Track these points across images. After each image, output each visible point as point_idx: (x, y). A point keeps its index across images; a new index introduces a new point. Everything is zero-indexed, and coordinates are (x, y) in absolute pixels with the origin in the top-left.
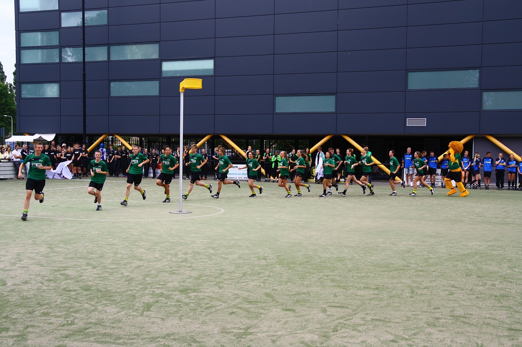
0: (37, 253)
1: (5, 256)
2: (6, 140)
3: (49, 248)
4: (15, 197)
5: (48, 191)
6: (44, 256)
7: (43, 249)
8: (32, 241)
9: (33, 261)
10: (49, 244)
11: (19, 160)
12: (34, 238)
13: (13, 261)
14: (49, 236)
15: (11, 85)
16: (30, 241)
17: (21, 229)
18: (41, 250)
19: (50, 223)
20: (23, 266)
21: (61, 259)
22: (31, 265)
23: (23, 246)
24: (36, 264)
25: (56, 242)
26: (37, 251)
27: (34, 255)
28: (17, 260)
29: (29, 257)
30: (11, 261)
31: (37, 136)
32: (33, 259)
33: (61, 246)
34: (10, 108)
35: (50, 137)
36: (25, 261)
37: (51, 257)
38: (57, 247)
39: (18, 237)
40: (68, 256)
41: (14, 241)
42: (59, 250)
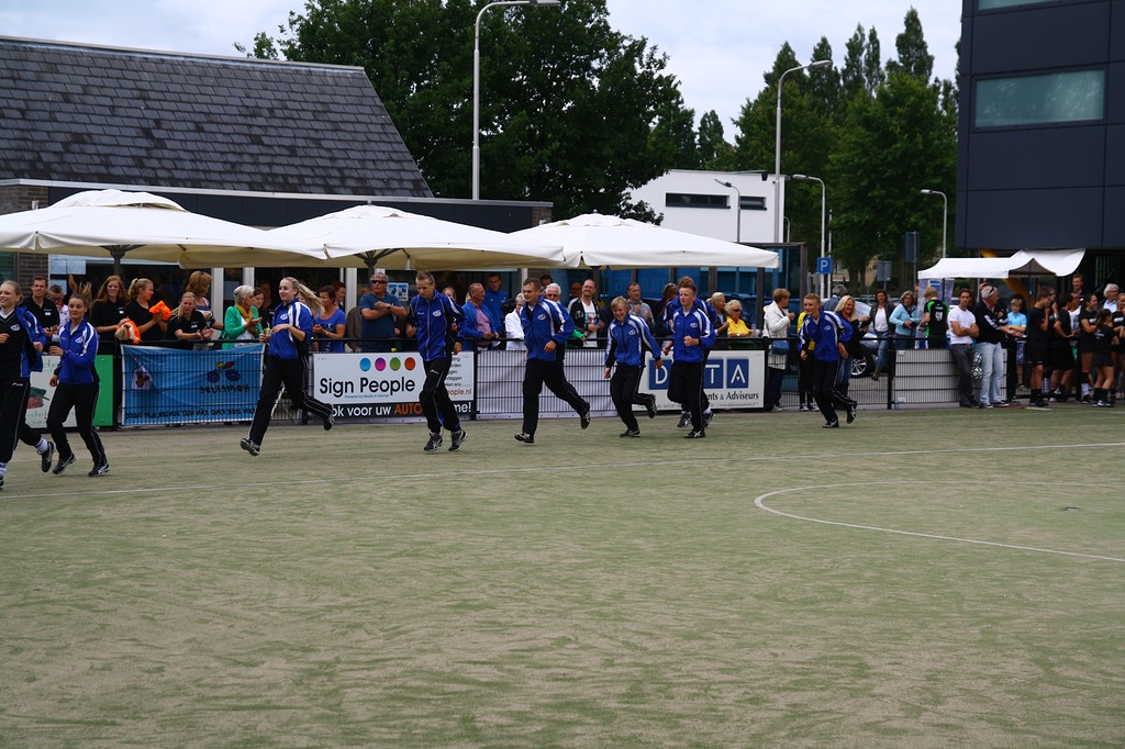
0: (996, 680)
1: (889, 677)
2: (922, 275)
3: (1037, 662)
4: (937, 468)
5: (1050, 451)
6: (1017, 693)
7: (1017, 667)
8: (983, 632)
9: (978, 708)
10: (1038, 649)
11: (967, 340)
12: (989, 620)
13: (913, 699)
14: (1040, 620)
15: (948, 86)
16: (976, 631)
17: (949, 585)
18: (1010, 668)
19: (1048, 570)
20: (943, 721)
21: (1078, 712)
22: (971, 720)
23: (950, 649)
24: (990, 721)
25: (1064, 644)
26: (996, 672)
27: (984, 684)
28: (928, 696)
29: (968, 691)
30: (907, 699)
31: (1020, 260)
32: (979, 698)
33: (1083, 658)
34: (942, 165)
35: (1064, 264)
36: (951, 704)
37: (1040, 698)
38: (1068, 662)
39: (936, 615)
40: (1103, 702)
41: (923, 625)
42: (1072, 673)
